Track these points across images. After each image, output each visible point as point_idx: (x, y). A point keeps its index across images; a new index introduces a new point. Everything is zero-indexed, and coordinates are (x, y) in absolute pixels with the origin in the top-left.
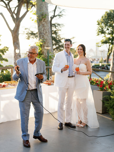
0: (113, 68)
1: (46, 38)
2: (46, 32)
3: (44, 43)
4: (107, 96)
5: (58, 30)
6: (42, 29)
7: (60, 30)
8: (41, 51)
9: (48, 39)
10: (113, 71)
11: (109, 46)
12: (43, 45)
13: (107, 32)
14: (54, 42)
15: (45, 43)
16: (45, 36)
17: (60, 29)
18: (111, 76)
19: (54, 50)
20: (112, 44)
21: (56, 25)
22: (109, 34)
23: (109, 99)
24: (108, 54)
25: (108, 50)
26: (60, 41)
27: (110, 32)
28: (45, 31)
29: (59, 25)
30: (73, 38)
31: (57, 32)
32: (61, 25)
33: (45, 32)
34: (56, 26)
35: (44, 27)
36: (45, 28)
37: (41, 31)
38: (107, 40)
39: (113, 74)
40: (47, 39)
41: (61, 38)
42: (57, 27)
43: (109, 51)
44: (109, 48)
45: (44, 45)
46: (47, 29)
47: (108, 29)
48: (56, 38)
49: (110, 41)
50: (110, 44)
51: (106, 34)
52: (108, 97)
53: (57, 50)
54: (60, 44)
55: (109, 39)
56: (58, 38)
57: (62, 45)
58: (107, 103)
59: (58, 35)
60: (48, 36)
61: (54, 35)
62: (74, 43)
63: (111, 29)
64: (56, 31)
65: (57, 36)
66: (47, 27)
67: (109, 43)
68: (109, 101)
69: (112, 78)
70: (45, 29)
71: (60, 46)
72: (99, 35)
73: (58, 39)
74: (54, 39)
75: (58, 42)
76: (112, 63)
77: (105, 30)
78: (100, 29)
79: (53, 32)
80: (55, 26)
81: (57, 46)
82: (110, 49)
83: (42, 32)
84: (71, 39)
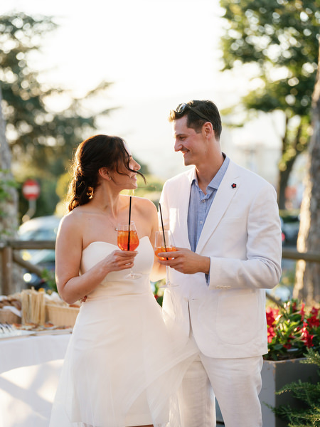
0: (314, 238)
4: (300, 385)
5: (25, 50)
7: (35, 48)
10: (312, 252)
11: (287, 121)
13: (273, 52)
14: (8, 110)
17: (36, 41)
18: (305, 279)
19: (11, 146)
20: (301, 111)
21: (18, 23)
22: (284, 62)
23: (308, 400)
24: (283, 166)
25: (278, 144)
26: (36, 103)
27: (288, 55)
29: (30, 21)
30: (106, 85)
31: (20, 56)
32: (41, 22)
34: (15, 30)
38: (274, 95)
39: (315, 266)
41: (44, 89)
42: (18, 34)
43: (284, 151)
44: (286, 135)
47: (275, 40)
48: (15, 89)
49: (290, 99)
50: (289, 112)
51: (268, 65)
52: (302, 391)
53: (25, 150)
54: (40, 119)
55: (283, 90)
56: (29, 91)
57: (47, 124)
58: (300, 419)
59: (25, 72)
61: (7, 76)
62: (110, 113)
63: (294, 42)
64: (14, 52)
65: (23, 79)
67: (283, 107)
68: (310, 407)
69: (310, 289)
71: (39, 130)
72: (229, 67)
73: (25, 96)
74: (9, 93)
75: (29, 107)
76: (310, 209)
77: (260, 42)
78: (234, 41)
80: (9, 29)
81: (25, 128)
82: (292, 137)
84: (93, 92)
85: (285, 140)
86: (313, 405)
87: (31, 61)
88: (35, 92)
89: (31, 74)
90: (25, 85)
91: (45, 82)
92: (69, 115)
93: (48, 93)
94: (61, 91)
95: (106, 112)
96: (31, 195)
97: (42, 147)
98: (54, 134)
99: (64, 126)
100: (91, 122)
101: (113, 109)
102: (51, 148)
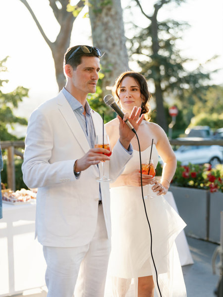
1: (113, 60)
2: (114, 45)
3: (107, 74)
5: (174, 39)
6: (104, 37)
7: (181, 38)
8: (101, 96)
9: (119, 62)
12: (105, 81)
15: (111, 75)
16: (110, 55)
17: (180, 34)
21: (170, 25)
26: (180, 67)
28: (110, 40)
30: (216, 57)
31: (171, 42)
32: (181, 24)
33: (110, 45)
34: (169, 28)
35: (107, 31)
36: (112, 33)
37: (101, 41)
40: (116, 63)
42: (170, 31)
45: (109, 80)
46: (117, 36)
48: (168, 59)
54: (181, 75)
56: (175, 60)
60: (119, 55)
61: (163, 53)
64: (169, 40)
65: (172, 54)
66: (116, 31)
70: (111, 37)
71: (180, 81)
73: (173, 63)
75: (175, 68)
81: (173, 80)
83: (103, 44)
84: (209, 60)
87: (178, 45)
88: (178, 61)
90: (173, 57)
91: (183, 55)
92: (196, 72)
93: (185, 61)
94: (192, 60)
95: (216, 71)
96: (173, 114)
98: (188, 82)
99: (192, 79)
100: (207, 76)
101: (220, 69)
102: (187, 90)
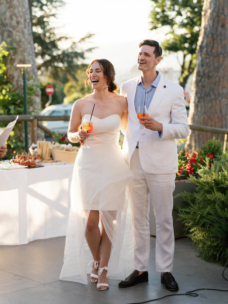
0: (197, 118)
1: (17, 38)
2: (18, 23)
3: (12, 52)
4: (185, 194)
5: (48, 16)
6: (8, 14)
7: (54, 15)
8: (5, 73)
9: (23, 40)
10: (195, 125)
11: (185, 56)
12: (10, 57)
13: (178, 20)
14: (38, 48)
15: (15, 53)
16: (14, 32)
17: (53, 11)
18: (191, 139)
19: (39, 68)
20: (192, 51)
21: (44, 2)
22: (183, 25)
23: (189, 202)
24: (182, 80)
25: (180, 69)
26: (54, 45)
27: (185, 21)
28: (14, 18)
29: (50, 1)
30: (90, 36)
31: (45, 19)
33: (14, 23)
34: (42, 5)
35: (11, 9)
36: (16, 11)
37: (5, 19)
38: (178, 42)
39: (196, 132)
40: (20, 41)
41: (58, 37)
42: (44, 8)
43: (182, 72)
44: (184, 63)
45: (13, 57)
46: (21, 14)
47: (179, 14)
48: (42, 37)
49: (187, 45)
50: (186, 52)
51: (175, 27)
52: (186, 197)
53: (47, 69)
54: (55, 53)
55: (182, 40)
56: (49, 38)
57: (59, 56)
58: (185, 211)
59: (48, 28)
60: (23, 33)
61: (38, 30)
62: (93, 50)
63: (189, 14)
64: (42, 17)
65: (47, 31)
66: (20, 9)
67: (183, 49)
68: (190, 205)
69: (193, 144)
70: (15, 15)
71: (54, 59)
72: (155, 28)
73: (47, 41)
74: (38, 39)
75: (50, 46)
76: (194, 102)
77: (172, 14)
78: (158, 13)
79: (34, 21)
80: (39, 5)
81: (47, 58)
82: (187, 65)
83: (8, 21)
84: (83, 39)
85: (183, 67)
86: (192, 204)
87: (52, 23)
88: (52, 39)
89: (51, 29)
90: (47, 34)
91: (58, 33)
92: (70, 51)
93: (60, 39)
94: (67, 38)
95: (90, 50)
96: (50, 93)
97: (56, 68)
98: (62, 62)
99: (68, 57)
100: (81, 55)
101: (94, 48)
102: (60, 68)
